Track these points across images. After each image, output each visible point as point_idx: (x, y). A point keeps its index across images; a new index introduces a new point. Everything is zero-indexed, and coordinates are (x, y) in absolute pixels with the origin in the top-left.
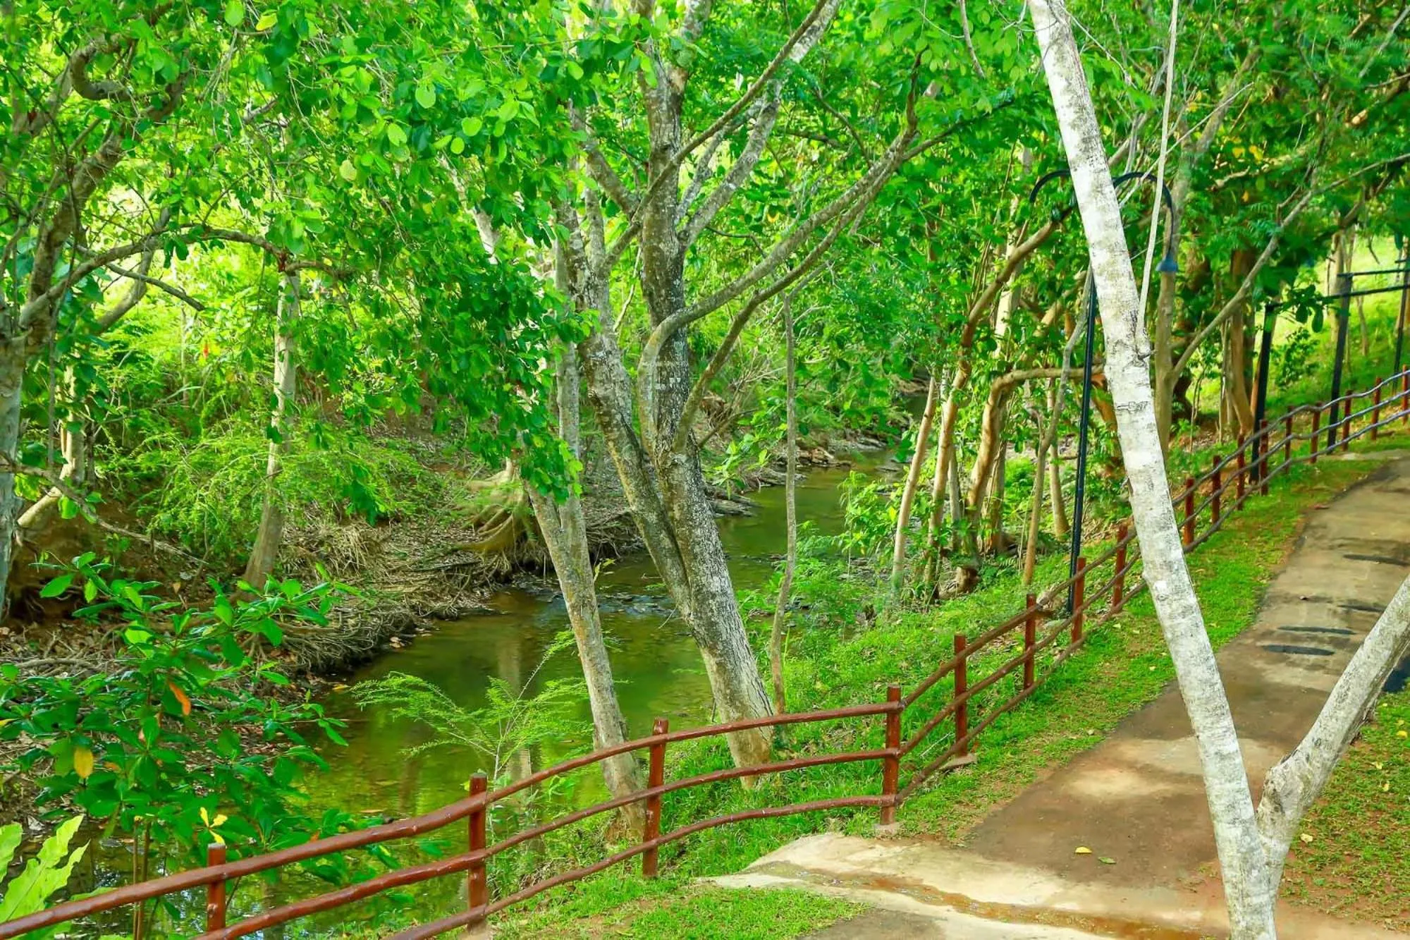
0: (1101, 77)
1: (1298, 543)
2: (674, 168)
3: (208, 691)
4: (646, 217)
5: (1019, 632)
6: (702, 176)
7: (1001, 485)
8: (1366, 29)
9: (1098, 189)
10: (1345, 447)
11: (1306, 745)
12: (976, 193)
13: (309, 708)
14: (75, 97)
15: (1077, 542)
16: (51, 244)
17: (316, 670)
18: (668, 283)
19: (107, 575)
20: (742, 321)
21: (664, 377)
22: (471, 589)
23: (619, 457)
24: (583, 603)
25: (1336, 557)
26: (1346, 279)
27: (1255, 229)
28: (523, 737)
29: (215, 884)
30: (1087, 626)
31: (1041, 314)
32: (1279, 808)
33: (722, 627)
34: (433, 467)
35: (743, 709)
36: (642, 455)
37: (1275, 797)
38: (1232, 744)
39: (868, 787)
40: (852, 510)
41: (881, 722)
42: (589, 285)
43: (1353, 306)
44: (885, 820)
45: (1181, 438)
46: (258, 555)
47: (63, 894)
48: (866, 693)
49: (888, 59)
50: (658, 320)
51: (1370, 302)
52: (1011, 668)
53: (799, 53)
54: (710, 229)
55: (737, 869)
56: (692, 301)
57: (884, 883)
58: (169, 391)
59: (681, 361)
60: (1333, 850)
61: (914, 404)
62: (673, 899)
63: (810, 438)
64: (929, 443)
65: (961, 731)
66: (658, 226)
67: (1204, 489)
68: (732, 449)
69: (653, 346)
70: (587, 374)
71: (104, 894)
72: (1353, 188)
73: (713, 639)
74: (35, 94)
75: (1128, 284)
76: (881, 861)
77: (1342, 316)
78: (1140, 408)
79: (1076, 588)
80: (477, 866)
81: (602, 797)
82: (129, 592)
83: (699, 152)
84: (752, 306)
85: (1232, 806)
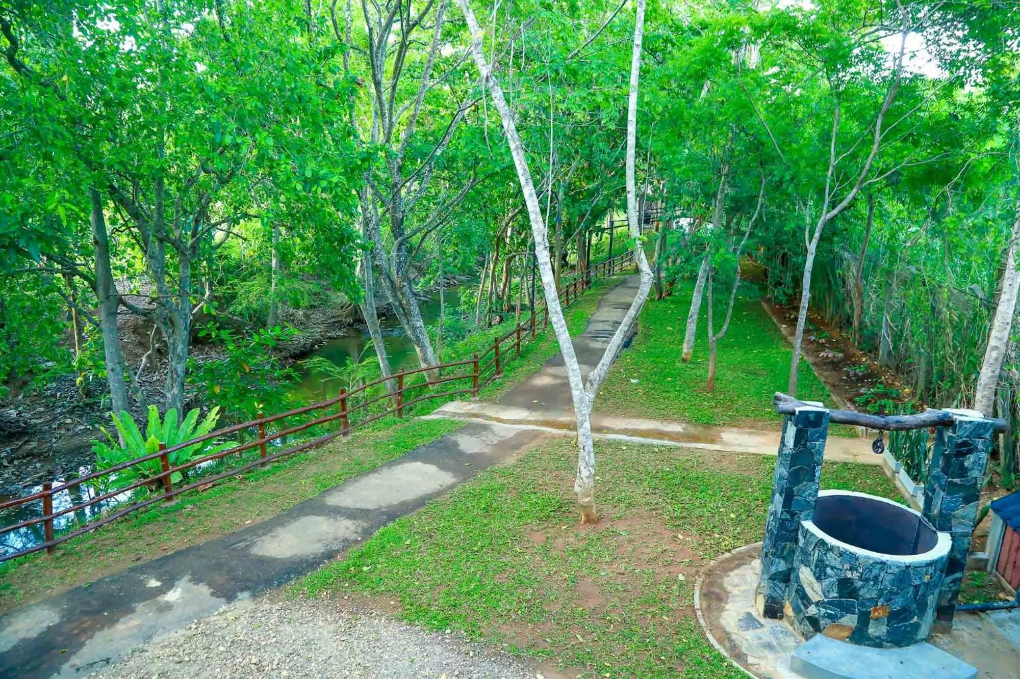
0: (533, 160)
1: (600, 303)
2: (400, 190)
3: (256, 365)
4: (390, 206)
5: (515, 335)
6: (409, 193)
7: (510, 289)
8: (613, 147)
9: (531, 195)
10: (613, 274)
11: (600, 365)
12: (499, 196)
13: (288, 370)
14: (203, 174)
15: (532, 305)
16: (197, 221)
17: (291, 357)
18: (399, 227)
19: (218, 329)
20: (423, 238)
21: (399, 257)
22: (340, 329)
23: (385, 284)
24: (376, 332)
25: (610, 308)
26: (612, 223)
27: (583, 207)
28: (359, 376)
29: (261, 424)
30: (537, 332)
31: (521, 234)
32: (592, 385)
33: (421, 337)
34: (326, 290)
35: (429, 364)
36: (392, 282)
37: (591, 381)
38: (576, 366)
39: (468, 386)
40: (463, 299)
41: (472, 366)
42: (373, 228)
43: (614, 231)
44: (474, 396)
45: (565, 273)
46: (270, 320)
47: (214, 430)
48: (468, 357)
49: (466, 154)
50: (396, 239)
51: (619, 230)
52: (513, 347)
53: (439, 152)
54: (412, 209)
55: (429, 413)
56: (408, 232)
57: (475, 415)
58: (239, 267)
59: (404, 252)
60: (608, 396)
61: (482, 264)
62: (407, 424)
63: (449, 276)
64: (487, 276)
65: (497, 367)
66: (395, 209)
67: (572, 289)
68: (422, 280)
69: (395, 247)
70: (374, 257)
71: (226, 429)
72: (612, 195)
73: (418, 341)
74: (190, 173)
75: (541, 225)
76: (473, 408)
77: (611, 234)
78: (546, 263)
79: (533, 320)
80: (344, 417)
81: (386, 393)
82: (224, 334)
83: (408, 184)
84: (426, 234)
85: (577, 385)
